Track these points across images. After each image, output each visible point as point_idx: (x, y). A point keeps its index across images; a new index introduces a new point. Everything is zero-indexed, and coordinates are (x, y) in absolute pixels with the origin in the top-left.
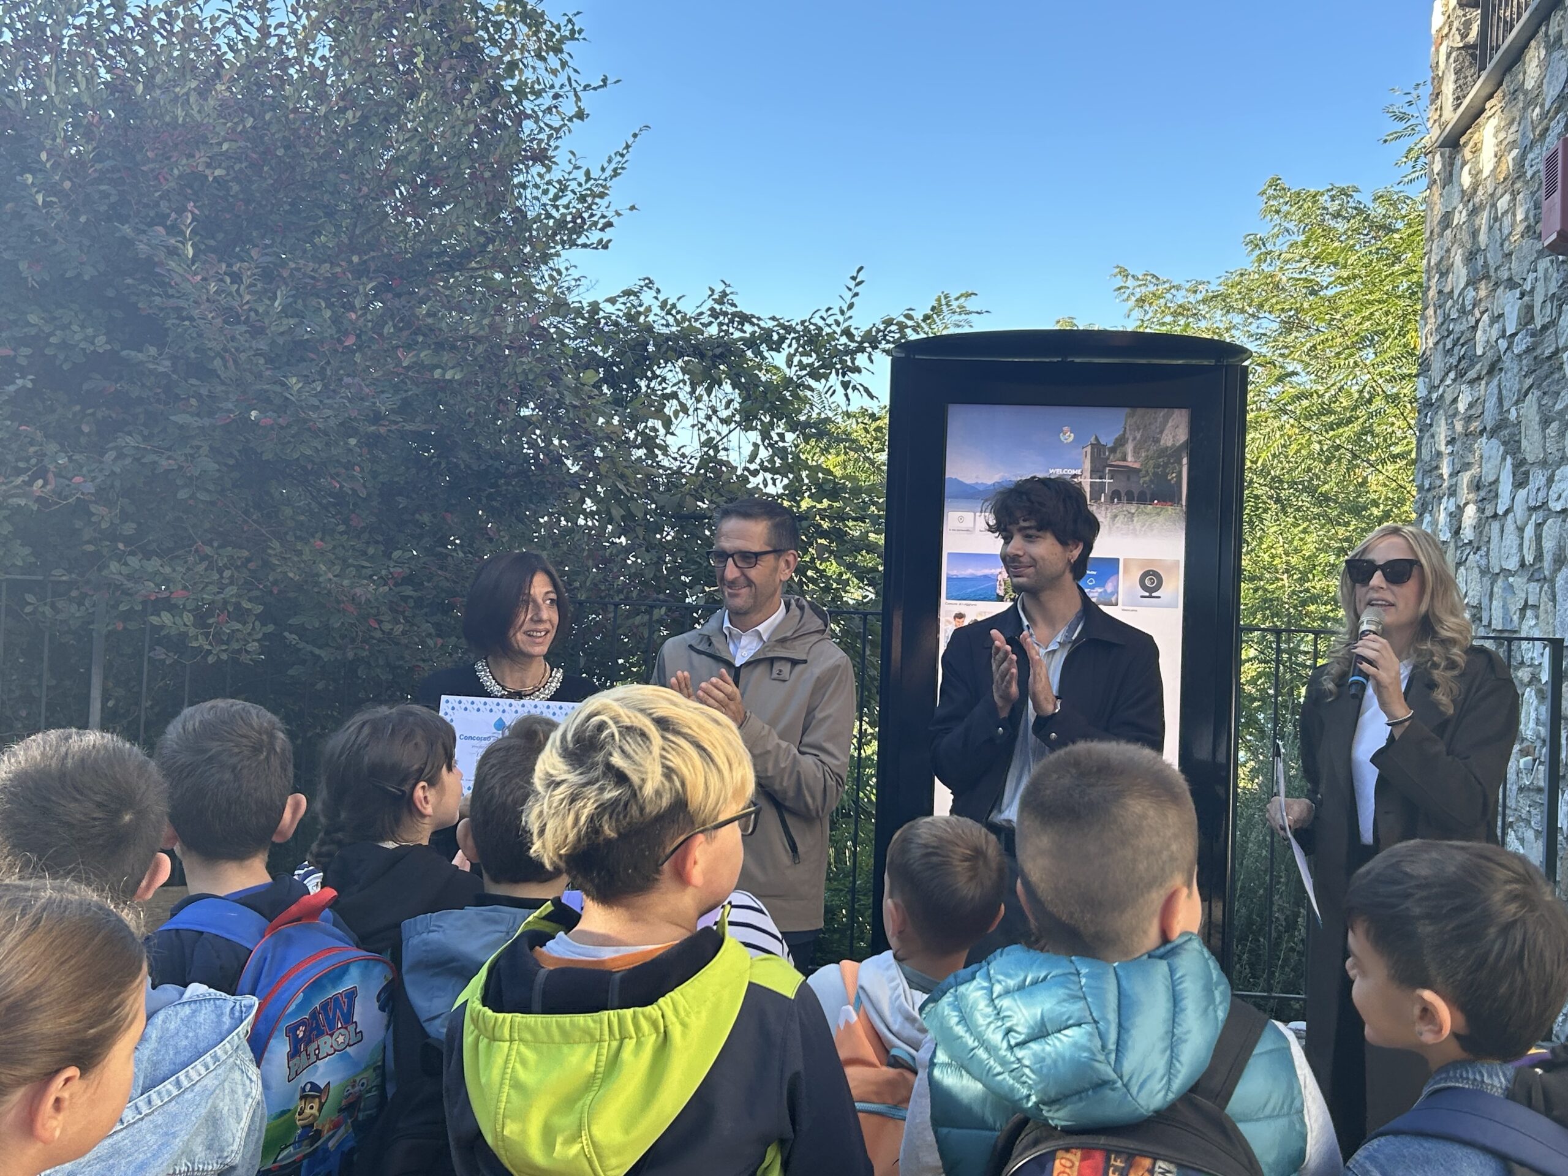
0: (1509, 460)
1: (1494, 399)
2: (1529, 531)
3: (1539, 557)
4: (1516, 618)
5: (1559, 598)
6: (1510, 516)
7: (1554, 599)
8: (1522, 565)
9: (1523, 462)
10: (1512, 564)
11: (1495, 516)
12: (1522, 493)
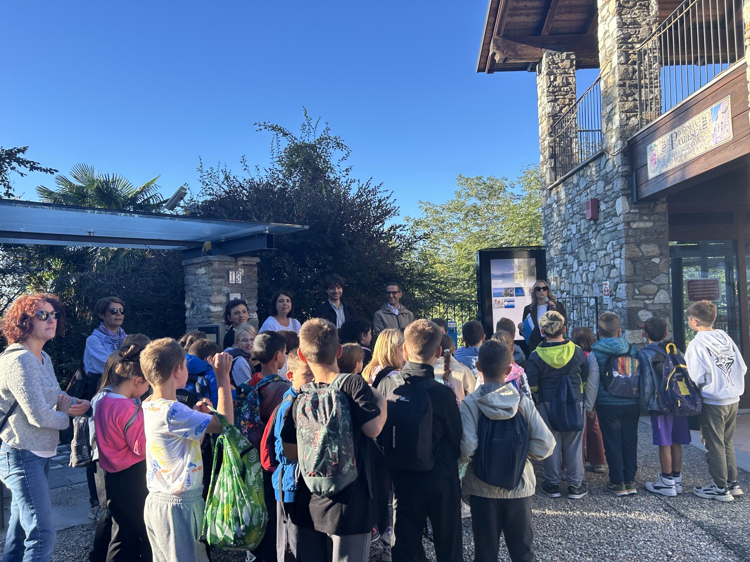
0: (576, 260)
1: (570, 247)
2: (584, 275)
3: (587, 280)
4: (581, 293)
5: (594, 288)
6: (578, 272)
7: (592, 289)
8: (582, 282)
9: (580, 261)
10: (580, 282)
11: (573, 272)
12: (581, 267)
